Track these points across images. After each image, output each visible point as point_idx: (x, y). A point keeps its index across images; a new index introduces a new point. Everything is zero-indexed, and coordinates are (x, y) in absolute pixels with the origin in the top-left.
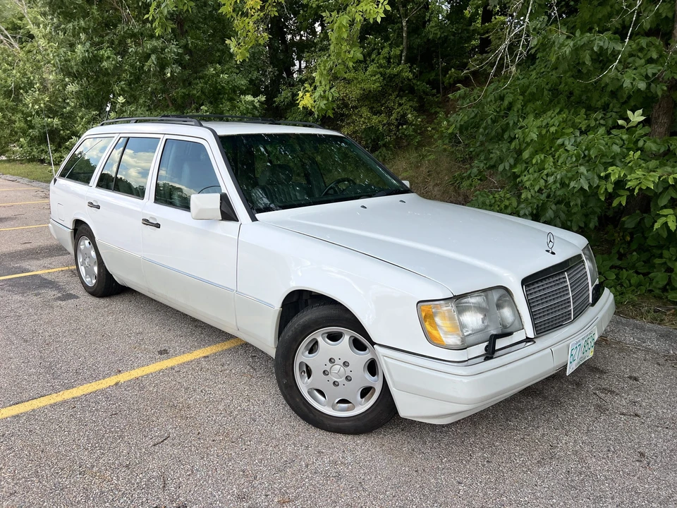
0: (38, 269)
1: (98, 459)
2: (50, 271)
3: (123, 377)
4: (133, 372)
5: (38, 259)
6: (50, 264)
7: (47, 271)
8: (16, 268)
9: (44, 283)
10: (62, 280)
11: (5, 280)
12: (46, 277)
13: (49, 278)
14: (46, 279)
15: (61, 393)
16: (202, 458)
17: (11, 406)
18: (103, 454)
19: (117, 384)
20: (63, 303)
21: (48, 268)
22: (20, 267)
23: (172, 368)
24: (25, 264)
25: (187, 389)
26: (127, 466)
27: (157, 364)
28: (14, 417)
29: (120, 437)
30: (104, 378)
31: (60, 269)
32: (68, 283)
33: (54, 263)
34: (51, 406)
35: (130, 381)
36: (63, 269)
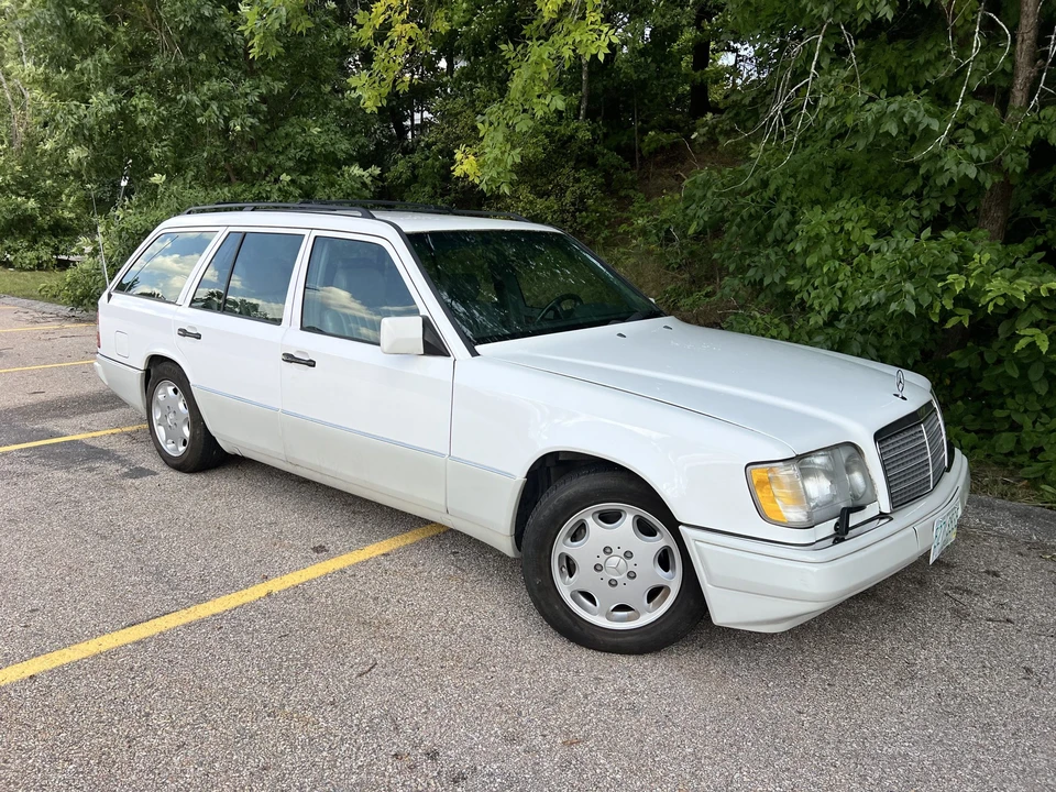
0: (76, 431)
1: (286, 695)
2: (94, 434)
3: (275, 585)
4: (285, 578)
5: (66, 417)
6: (90, 424)
7: (90, 435)
8: (38, 431)
9: (92, 454)
10: (120, 447)
11: (30, 449)
12: (92, 444)
13: (97, 444)
14: (92, 447)
15: (192, 608)
16: (436, 690)
17: (123, 628)
18: (289, 688)
19: (269, 595)
20: (137, 482)
21: (90, 431)
22: (43, 430)
23: (343, 571)
24: (50, 425)
25: (376, 599)
26: (332, 703)
27: (317, 565)
28: (138, 643)
29: (306, 665)
30: (246, 587)
31: (109, 432)
32: (130, 452)
33: (95, 423)
34: (185, 626)
35: (287, 590)
36: (114, 431)
